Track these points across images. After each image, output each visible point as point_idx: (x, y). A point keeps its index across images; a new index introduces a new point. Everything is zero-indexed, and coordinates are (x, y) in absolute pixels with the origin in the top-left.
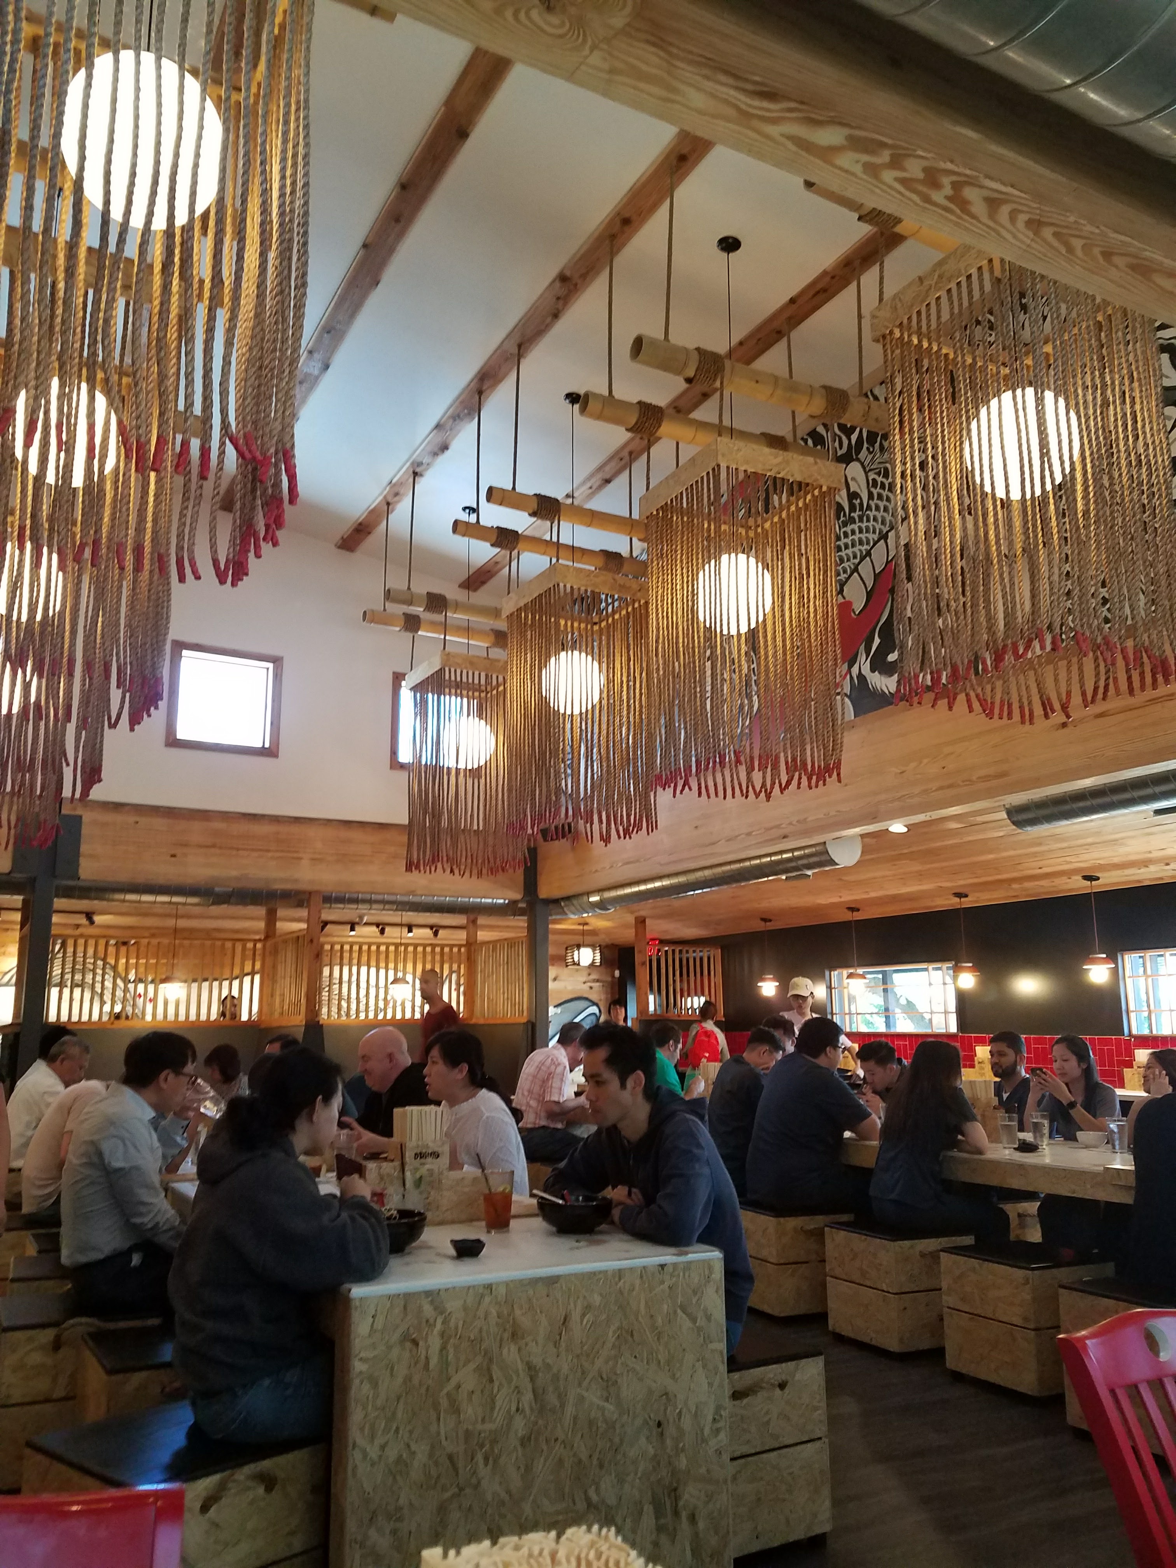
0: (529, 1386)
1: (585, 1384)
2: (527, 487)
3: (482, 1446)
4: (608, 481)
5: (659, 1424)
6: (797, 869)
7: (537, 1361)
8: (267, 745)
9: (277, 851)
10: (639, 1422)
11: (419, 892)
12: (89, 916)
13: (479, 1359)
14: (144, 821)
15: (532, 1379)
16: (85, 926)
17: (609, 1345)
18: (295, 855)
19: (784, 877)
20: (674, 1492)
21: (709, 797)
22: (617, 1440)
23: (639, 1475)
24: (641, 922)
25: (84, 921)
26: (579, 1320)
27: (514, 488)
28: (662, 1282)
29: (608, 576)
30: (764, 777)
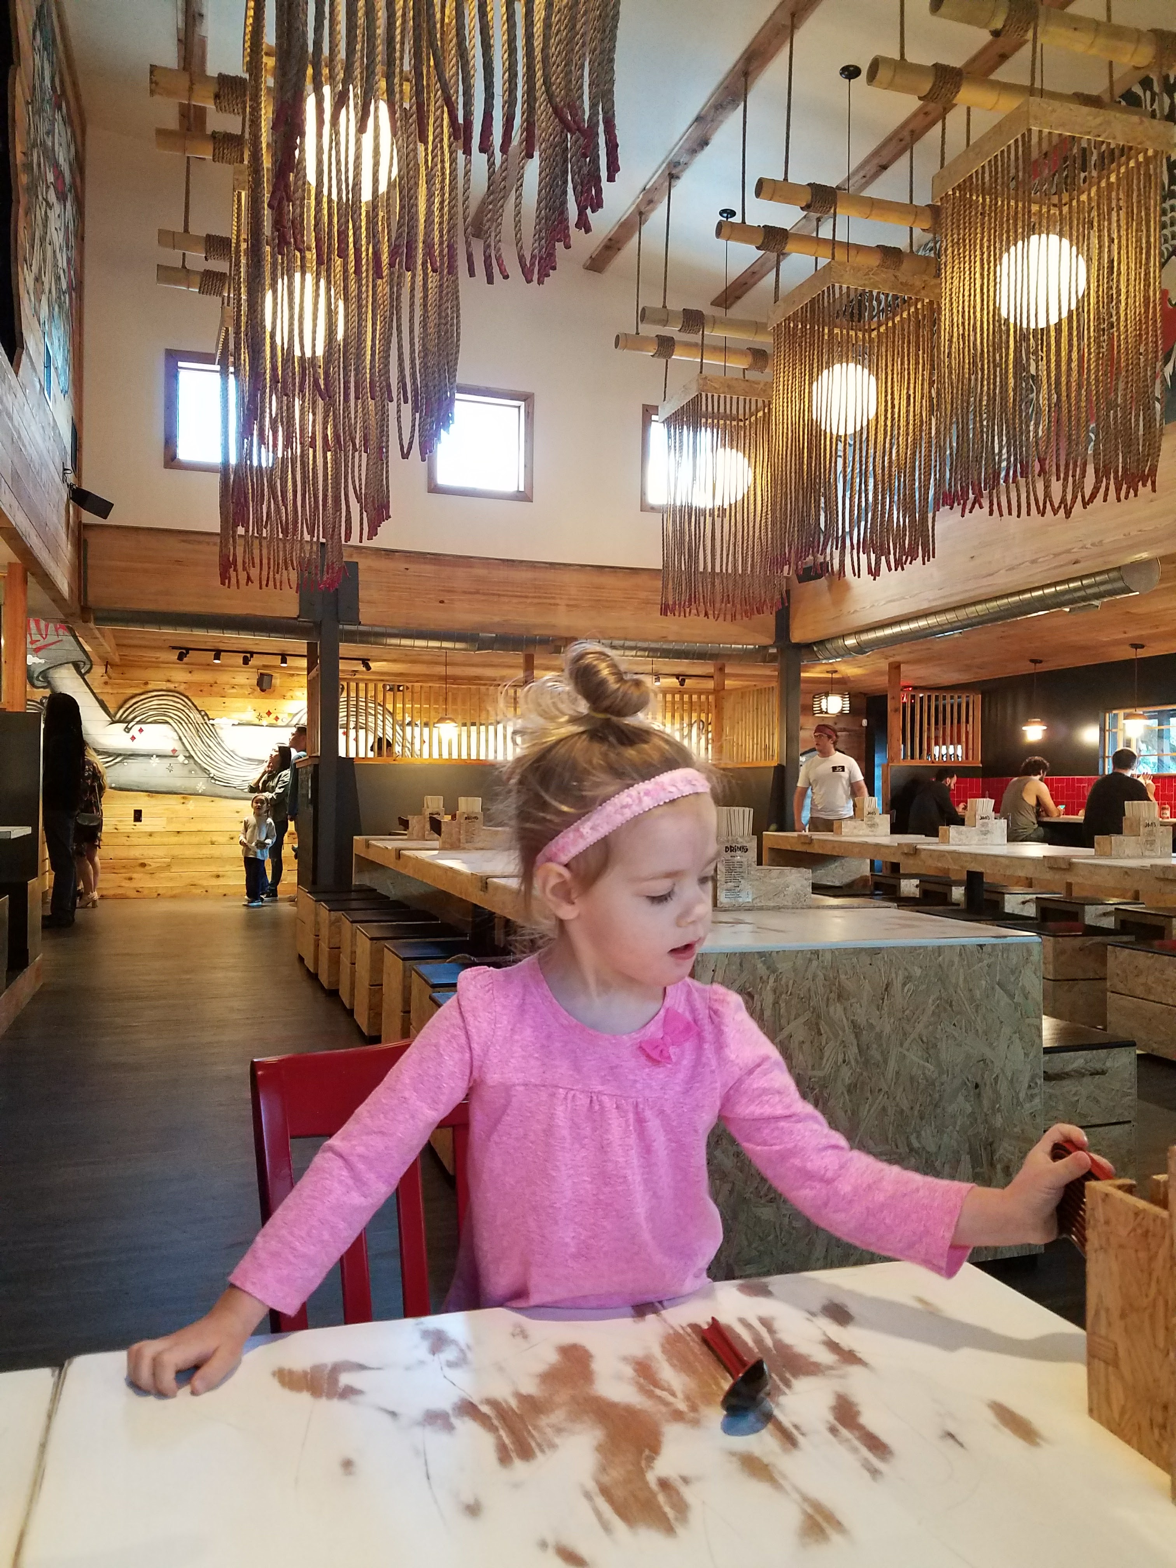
0: (855, 1042)
1: (906, 1044)
2: (800, 176)
3: (813, 1089)
4: (884, 168)
5: (977, 1086)
6: (1084, 599)
7: (861, 1020)
8: (522, 489)
9: (535, 597)
10: (957, 1082)
11: (670, 638)
12: (365, 662)
13: (807, 1015)
14: (414, 568)
15: (857, 1036)
16: (362, 672)
17: (929, 1012)
18: (552, 601)
19: (1067, 610)
20: (990, 1146)
21: (1001, 515)
22: (937, 1096)
23: (957, 1128)
24: (895, 667)
25: (361, 668)
26: (900, 989)
27: (786, 179)
28: (981, 960)
29: (887, 275)
30: (1064, 491)
